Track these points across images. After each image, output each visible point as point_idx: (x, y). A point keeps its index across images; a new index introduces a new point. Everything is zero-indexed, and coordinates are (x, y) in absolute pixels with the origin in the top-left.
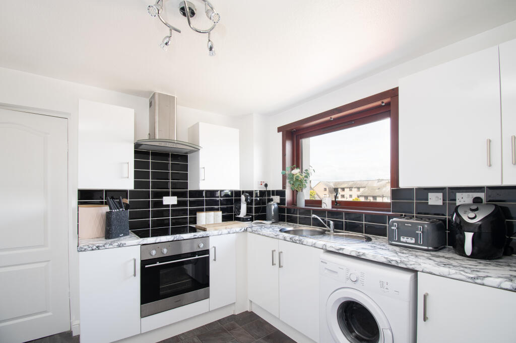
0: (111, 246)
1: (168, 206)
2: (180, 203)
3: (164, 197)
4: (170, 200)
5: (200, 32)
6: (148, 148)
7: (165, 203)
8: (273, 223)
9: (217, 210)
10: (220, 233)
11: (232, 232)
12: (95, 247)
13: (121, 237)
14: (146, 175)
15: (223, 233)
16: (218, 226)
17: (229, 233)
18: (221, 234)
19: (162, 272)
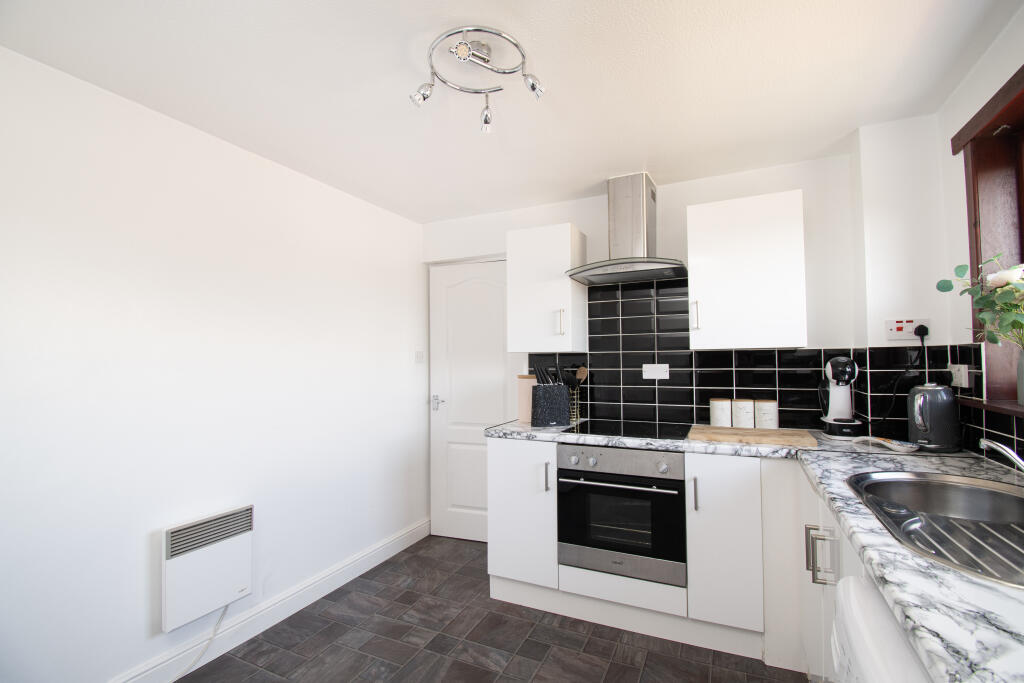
0: (519, 437)
1: (652, 382)
2: (674, 378)
3: (644, 366)
4: (656, 372)
5: (504, 73)
6: (614, 278)
7: (646, 376)
8: (921, 449)
9: (770, 396)
10: (710, 450)
11: (747, 454)
12: (501, 434)
13: (551, 426)
14: (612, 326)
15: (718, 451)
16: (721, 434)
17: (736, 454)
18: (713, 453)
19: (594, 498)
